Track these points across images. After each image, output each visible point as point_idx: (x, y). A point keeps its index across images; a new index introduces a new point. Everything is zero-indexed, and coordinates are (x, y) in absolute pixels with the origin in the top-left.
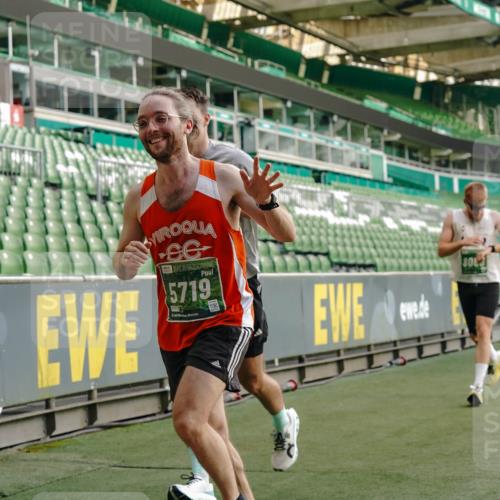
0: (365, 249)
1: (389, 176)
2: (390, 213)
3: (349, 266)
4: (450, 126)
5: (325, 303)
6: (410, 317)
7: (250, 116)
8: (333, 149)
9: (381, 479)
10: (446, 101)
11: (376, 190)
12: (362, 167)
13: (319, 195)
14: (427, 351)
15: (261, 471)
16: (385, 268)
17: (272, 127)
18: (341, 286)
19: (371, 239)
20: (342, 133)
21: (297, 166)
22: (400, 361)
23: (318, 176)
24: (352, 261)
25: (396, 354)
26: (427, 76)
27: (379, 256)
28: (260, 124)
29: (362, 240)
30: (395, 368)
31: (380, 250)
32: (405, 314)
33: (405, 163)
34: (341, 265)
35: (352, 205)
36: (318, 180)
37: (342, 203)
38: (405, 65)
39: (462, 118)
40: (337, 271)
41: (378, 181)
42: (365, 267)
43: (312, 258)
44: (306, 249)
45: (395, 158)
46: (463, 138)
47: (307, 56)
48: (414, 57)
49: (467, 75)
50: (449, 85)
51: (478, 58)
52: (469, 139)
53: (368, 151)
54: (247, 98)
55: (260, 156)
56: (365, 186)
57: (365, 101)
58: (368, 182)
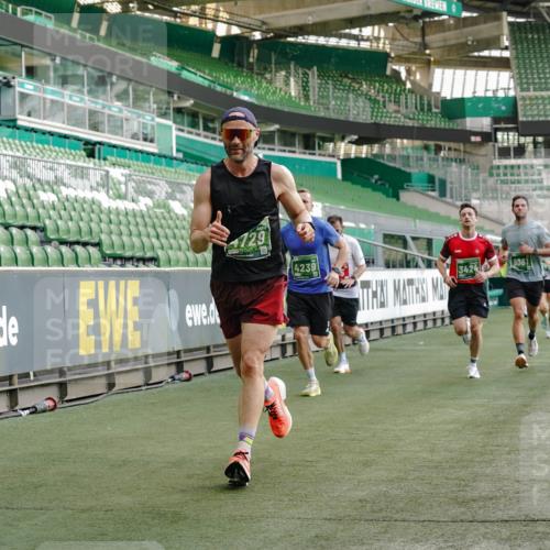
0: (145, 239)
1: (178, 151)
2: (178, 196)
3: (125, 260)
4: (255, 91)
5: (93, 304)
6: (197, 322)
7: (9, 75)
8: (110, 116)
9: (153, 518)
10: (251, 60)
11: (163, 167)
12: (145, 140)
13: (91, 172)
14: (218, 364)
15: (7, 508)
16: (169, 262)
17: (36, 89)
18: (112, 283)
19: (154, 227)
20: (122, 96)
21: (66, 137)
22: (184, 376)
23: (91, 149)
24: (128, 254)
25: (179, 366)
26: (229, 30)
27: (162, 248)
28: (21, 85)
29: (141, 228)
30: (178, 384)
31: (163, 241)
32: (192, 319)
33: (198, 135)
34: (115, 258)
35: (131, 185)
36: (91, 155)
37: (120, 183)
38: (202, 16)
39: (270, 82)
40: (110, 266)
41: (165, 157)
42: (144, 260)
43: (79, 248)
44: (72, 238)
45: (186, 129)
46: (271, 106)
47: (82, 3)
48: (213, 5)
49: (277, 29)
50: (255, 41)
51: (292, 8)
52: (278, 107)
53: (153, 120)
54: (7, 52)
55: (19, 123)
56: (149, 162)
57: (153, 58)
58: (152, 157)
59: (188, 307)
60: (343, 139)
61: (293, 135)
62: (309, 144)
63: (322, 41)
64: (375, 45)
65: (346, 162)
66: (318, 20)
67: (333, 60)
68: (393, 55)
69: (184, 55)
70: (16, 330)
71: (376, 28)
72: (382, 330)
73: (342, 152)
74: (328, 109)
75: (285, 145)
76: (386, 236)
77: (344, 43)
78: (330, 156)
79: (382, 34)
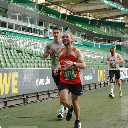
1: (82, 44)
4: (98, 31)
6: (87, 79)
7: (47, 28)
10: (97, 25)
11: (79, 47)
12: (75, 41)
14: (91, 88)
22: (84, 90)
26: (92, 18)
28: (49, 30)
32: (86, 78)
33: (86, 40)
38: (86, 15)
39: (101, 29)
41: (79, 45)
45: (83, 39)
46: (101, 34)
47: (61, 13)
48: (89, 13)
49: (102, 18)
50: (97, 21)
51: (105, 14)
52: (102, 34)
53: (77, 37)
54: (46, 24)
55: (49, 38)
56: (76, 46)
57: (76, 25)
58: (77, 45)
59: (85, 76)
60: (116, 41)
61: (106, 40)
62: (109, 42)
63: (111, 20)
64: (122, 21)
65: (117, 46)
66: (110, 16)
67: (114, 24)
68: (126, 23)
69: (83, 24)
70: (50, 81)
71: (123, 17)
72: (125, 81)
73: (116, 43)
74: (113, 34)
75: (104, 42)
76: (125, 61)
77: (116, 21)
78: (113, 44)
79: (124, 19)
